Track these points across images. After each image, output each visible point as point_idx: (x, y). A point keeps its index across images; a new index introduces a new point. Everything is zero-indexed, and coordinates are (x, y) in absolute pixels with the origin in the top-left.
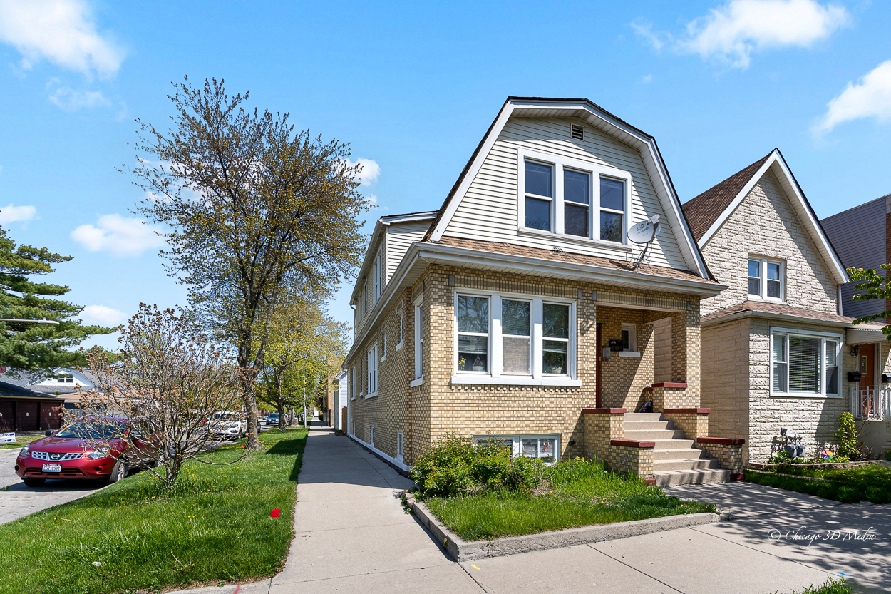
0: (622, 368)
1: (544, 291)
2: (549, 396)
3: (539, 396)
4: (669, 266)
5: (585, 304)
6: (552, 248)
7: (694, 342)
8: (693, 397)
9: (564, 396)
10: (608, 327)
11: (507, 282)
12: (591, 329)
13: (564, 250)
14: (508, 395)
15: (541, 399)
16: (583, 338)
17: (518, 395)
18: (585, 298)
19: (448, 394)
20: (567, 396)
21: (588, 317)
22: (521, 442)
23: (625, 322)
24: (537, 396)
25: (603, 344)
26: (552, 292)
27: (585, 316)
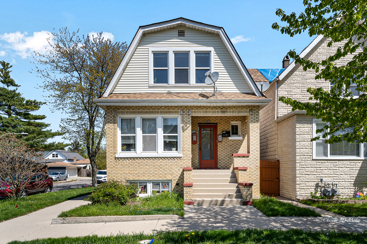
0: (231, 146)
1: (162, 113)
2: (165, 162)
3: (160, 162)
4: (239, 92)
5: (184, 117)
6: (166, 92)
7: (255, 131)
8: (254, 161)
9: (173, 162)
10: (222, 125)
11: (142, 111)
12: (188, 129)
13: (172, 92)
14: (143, 162)
15: (161, 163)
16: (184, 133)
17: (148, 162)
18: (184, 114)
19: (115, 162)
20: (175, 162)
21: (186, 123)
22: (151, 184)
23: (232, 121)
24: (158, 162)
25: (218, 134)
26: (166, 113)
27: (185, 123)
